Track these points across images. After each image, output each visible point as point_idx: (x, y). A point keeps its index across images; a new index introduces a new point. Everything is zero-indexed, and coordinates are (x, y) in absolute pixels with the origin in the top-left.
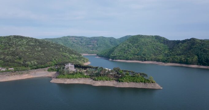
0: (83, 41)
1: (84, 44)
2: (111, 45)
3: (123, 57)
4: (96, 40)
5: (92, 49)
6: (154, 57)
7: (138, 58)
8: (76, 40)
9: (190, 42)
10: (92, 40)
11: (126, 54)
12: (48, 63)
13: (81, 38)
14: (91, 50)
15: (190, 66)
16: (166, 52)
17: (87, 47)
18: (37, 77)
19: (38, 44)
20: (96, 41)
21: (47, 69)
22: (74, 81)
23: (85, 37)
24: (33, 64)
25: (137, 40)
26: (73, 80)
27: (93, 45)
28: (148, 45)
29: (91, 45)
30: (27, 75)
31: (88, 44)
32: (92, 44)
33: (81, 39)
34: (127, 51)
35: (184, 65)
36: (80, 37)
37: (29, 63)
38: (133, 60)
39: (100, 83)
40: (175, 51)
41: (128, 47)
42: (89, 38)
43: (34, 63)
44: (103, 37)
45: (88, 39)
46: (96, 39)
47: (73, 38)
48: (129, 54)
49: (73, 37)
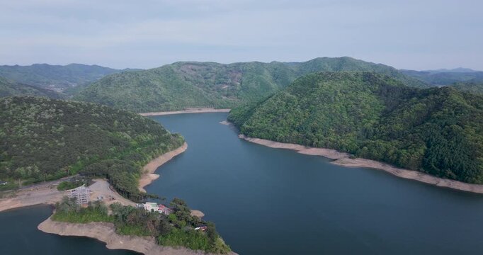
0: (210, 74)
1: (212, 80)
2: (274, 85)
3: (266, 133)
4: (240, 71)
5: (227, 96)
6: (333, 137)
7: (298, 137)
8: (193, 73)
9: (435, 100)
10: (231, 71)
11: (275, 126)
12: (63, 169)
13: (208, 66)
14: (224, 98)
15: (399, 175)
16: (368, 125)
17: (218, 90)
18: (29, 204)
19: (62, 115)
20: (239, 75)
21: (57, 183)
22: (80, 230)
23: (216, 65)
24: (30, 173)
25: (313, 86)
26: (79, 227)
27: (232, 84)
28: (335, 100)
29: (227, 84)
30: (9, 201)
31: (220, 83)
32: (230, 81)
33: (208, 70)
34: (280, 119)
35: (389, 169)
36: (204, 64)
37: (21, 170)
38: (286, 142)
39: (121, 242)
40: (389, 123)
41: (287, 105)
42: (225, 66)
43: (33, 170)
44: (257, 62)
45: (224, 68)
46: (241, 68)
47: (190, 67)
48: (282, 125)
49: (188, 63)
